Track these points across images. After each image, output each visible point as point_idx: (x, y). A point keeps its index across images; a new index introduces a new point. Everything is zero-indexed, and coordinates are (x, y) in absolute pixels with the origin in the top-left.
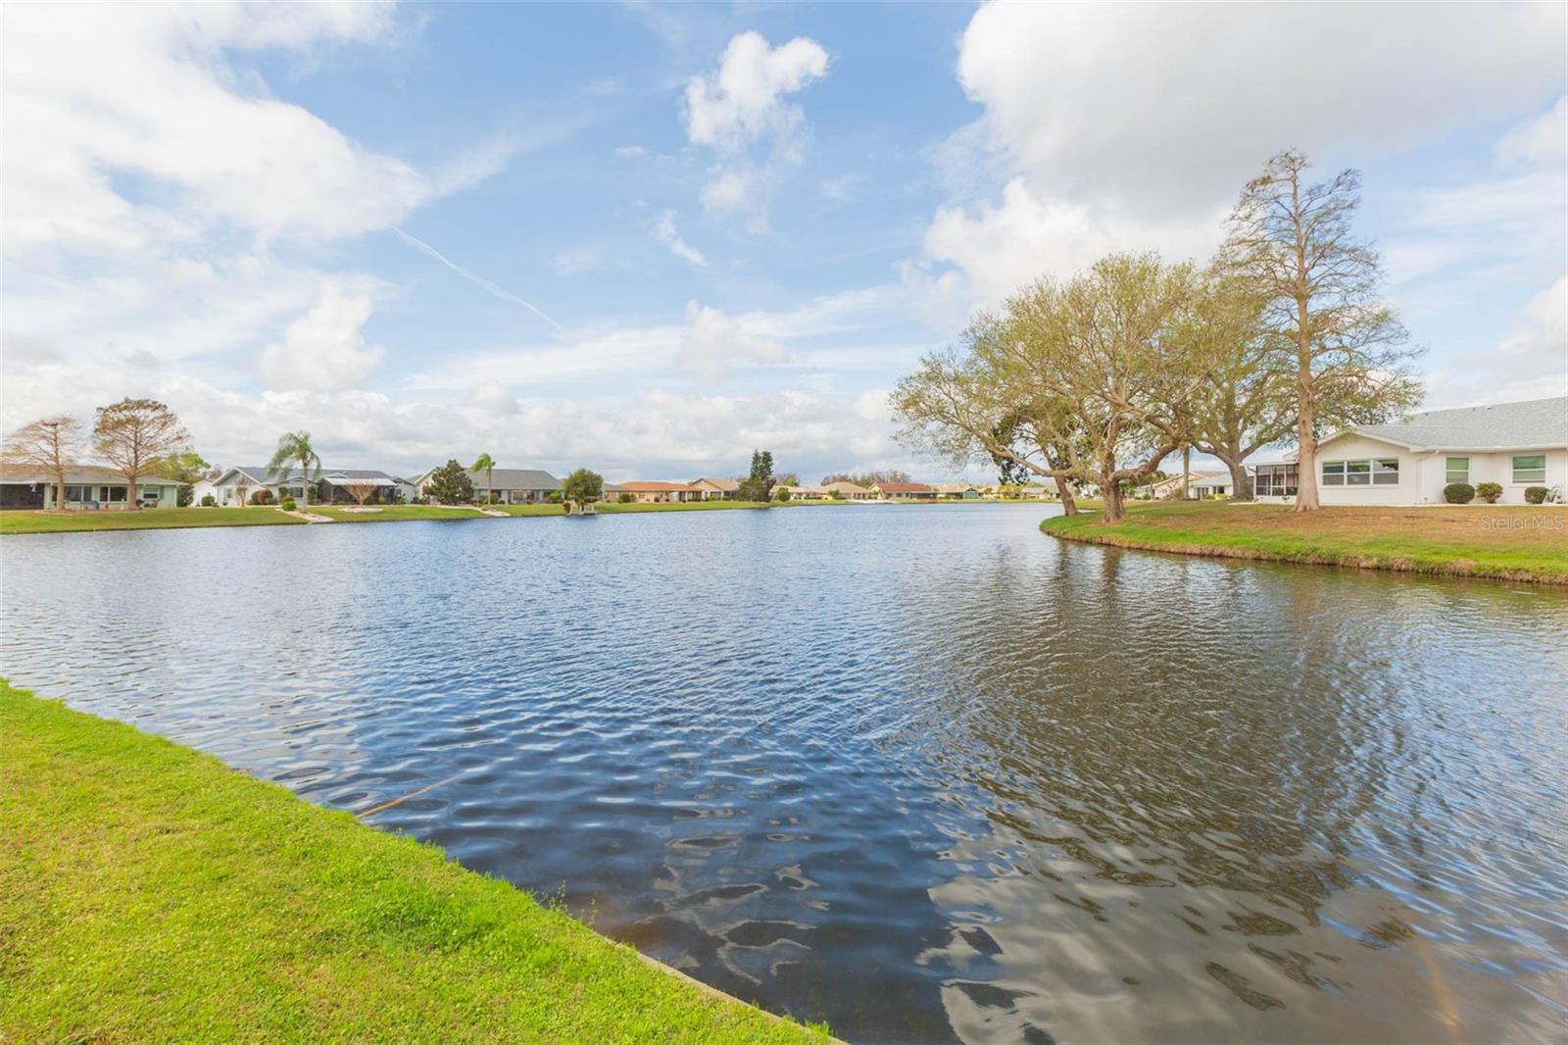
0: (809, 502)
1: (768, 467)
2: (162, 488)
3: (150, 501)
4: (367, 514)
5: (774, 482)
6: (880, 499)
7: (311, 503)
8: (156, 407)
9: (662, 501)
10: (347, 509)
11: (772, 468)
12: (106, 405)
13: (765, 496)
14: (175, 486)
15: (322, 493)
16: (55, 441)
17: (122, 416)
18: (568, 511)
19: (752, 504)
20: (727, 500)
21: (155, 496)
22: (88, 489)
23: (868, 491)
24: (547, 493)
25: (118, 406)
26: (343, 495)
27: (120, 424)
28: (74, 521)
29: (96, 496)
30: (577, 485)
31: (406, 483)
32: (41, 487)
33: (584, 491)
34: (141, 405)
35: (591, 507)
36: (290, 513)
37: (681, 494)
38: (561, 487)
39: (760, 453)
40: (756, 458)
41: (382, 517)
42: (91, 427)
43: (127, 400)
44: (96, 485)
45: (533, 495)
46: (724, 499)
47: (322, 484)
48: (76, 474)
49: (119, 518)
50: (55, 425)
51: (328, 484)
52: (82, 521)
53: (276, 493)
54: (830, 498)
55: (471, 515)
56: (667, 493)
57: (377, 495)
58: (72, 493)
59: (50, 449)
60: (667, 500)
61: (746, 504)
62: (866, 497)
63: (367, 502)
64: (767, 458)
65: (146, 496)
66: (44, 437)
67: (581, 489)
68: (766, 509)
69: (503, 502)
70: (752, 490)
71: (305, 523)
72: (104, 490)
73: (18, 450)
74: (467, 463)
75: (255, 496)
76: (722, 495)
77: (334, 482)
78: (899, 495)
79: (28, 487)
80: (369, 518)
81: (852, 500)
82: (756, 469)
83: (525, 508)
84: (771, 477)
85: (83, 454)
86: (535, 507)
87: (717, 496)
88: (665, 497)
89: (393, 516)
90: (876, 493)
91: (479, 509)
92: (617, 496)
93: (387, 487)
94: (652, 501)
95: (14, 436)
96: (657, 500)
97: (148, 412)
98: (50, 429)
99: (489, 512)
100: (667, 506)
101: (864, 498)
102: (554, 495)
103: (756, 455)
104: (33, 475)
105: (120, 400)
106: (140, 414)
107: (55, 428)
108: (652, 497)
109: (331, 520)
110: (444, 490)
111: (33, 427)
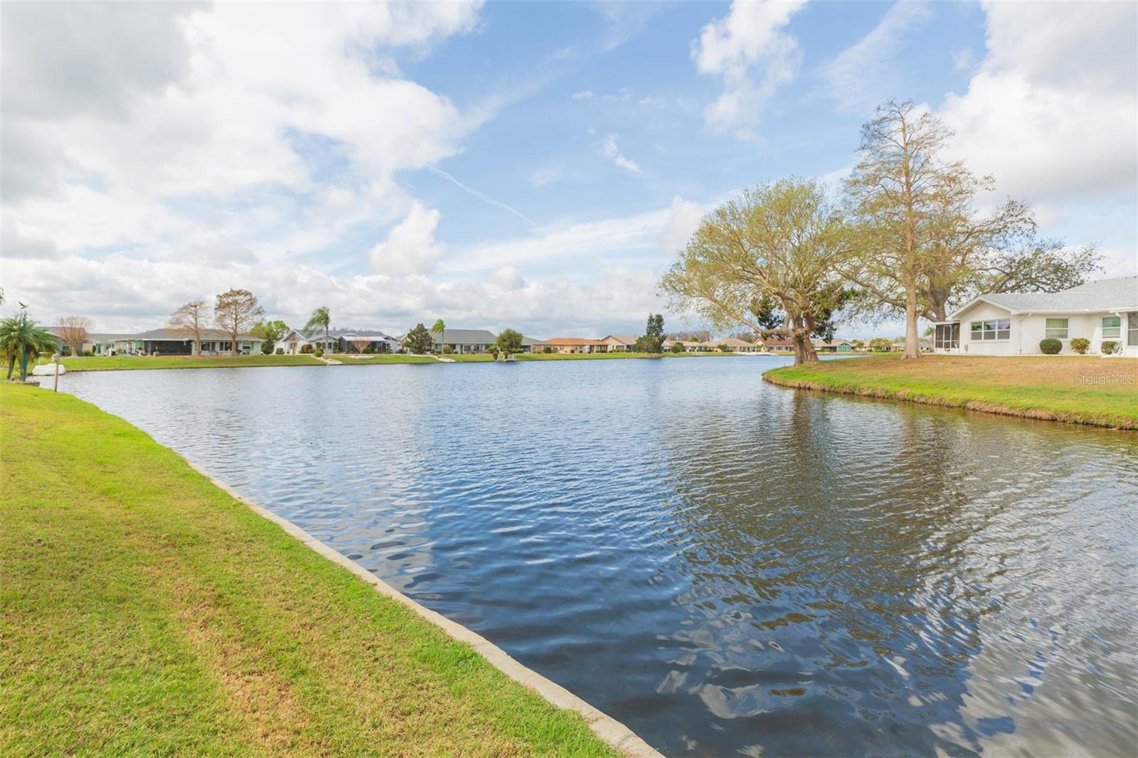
0: (701, 353)
1: (660, 327)
2: (253, 343)
3: (245, 351)
4: (364, 359)
5: (664, 338)
6: (763, 351)
7: (335, 353)
8: (247, 294)
9: (576, 352)
10: (352, 356)
11: (663, 327)
12: (221, 294)
13: (658, 348)
14: (259, 342)
15: (341, 346)
16: (196, 316)
17: (230, 300)
18: (496, 358)
19: (646, 355)
20: (628, 351)
21: (249, 348)
22: (214, 344)
23: (753, 345)
24: (487, 346)
25: (227, 294)
26: (352, 348)
27: (229, 304)
28: (203, 362)
29: (217, 348)
30: (504, 340)
31: (393, 339)
32: (189, 342)
33: (512, 346)
34: (239, 293)
35: (512, 357)
36: (318, 358)
37: (591, 347)
38: (495, 342)
39: (654, 315)
40: (651, 320)
41: (373, 361)
42: (214, 306)
43: (232, 291)
44: (218, 341)
45: (478, 348)
46: (626, 351)
47: (341, 340)
48: (206, 335)
49: (226, 360)
50: (196, 306)
51: (345, 341)
52: (207, 362)
53: (314, 346)
54: (719, 350)
55: (430, 361)
56: (581, 346)
57: (372, 347)
58: (205, 346)
59: (193, 320)
60: (581, 352)
61: (641, 355)
62: (751, 349)
63: (365, 352)
64: (660, 319)
65: (244, 348)
66: (191, 313)
67: (507, 343)
68: (659, 358)
69: (456, 353)
70: (645, 344)
71: (325, 365)
72: (222, 344)
73: (178, 322)
74: (429, 327)
75: (303, 348)
76: (625, 348)
77: (347, 339)
78: (779, 349)
79: (182, 342)
80: (363, 362)
81: (739, 353)
82: (650, 328)
83: (469, 356)
84: (662, 334)
85: (209, 321)
86: (477, 356)
87: (621, 349)
88: (579, 349)
89: (379, 361)
90: (760, 347)
91: (436, 357)
92: (542, 348)
93: (380, 342)
94: (569, 353)
95: (176, 313)
96: (573, 351)
97: (242, 297)
98: (193, 309)
99: (441, 359)
100: (580, 356)
101: (749, 351)
102: (492, 347)
103: (651, 317)
104: (185, 336)
105: (228, 291)
106: (238, 298)
107: (194, 308)
108: (568, 349)
109: (341, 363)
110: (414, 344)
111: (186, 308)
